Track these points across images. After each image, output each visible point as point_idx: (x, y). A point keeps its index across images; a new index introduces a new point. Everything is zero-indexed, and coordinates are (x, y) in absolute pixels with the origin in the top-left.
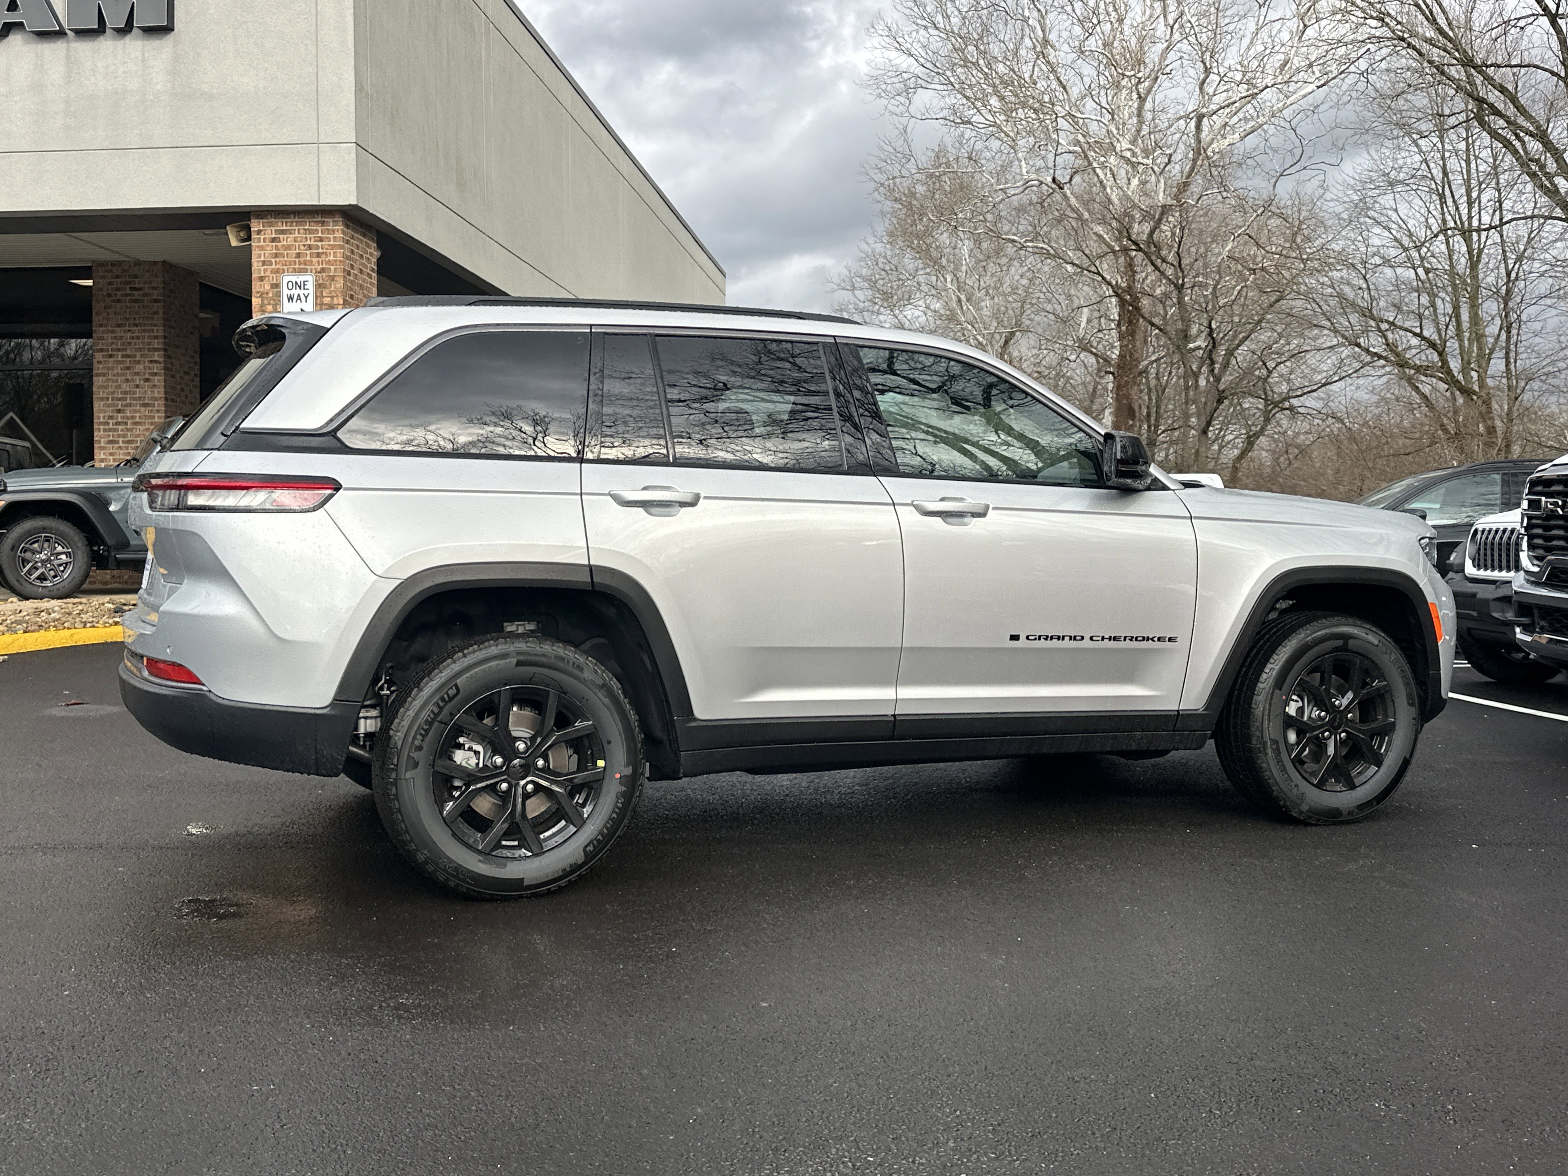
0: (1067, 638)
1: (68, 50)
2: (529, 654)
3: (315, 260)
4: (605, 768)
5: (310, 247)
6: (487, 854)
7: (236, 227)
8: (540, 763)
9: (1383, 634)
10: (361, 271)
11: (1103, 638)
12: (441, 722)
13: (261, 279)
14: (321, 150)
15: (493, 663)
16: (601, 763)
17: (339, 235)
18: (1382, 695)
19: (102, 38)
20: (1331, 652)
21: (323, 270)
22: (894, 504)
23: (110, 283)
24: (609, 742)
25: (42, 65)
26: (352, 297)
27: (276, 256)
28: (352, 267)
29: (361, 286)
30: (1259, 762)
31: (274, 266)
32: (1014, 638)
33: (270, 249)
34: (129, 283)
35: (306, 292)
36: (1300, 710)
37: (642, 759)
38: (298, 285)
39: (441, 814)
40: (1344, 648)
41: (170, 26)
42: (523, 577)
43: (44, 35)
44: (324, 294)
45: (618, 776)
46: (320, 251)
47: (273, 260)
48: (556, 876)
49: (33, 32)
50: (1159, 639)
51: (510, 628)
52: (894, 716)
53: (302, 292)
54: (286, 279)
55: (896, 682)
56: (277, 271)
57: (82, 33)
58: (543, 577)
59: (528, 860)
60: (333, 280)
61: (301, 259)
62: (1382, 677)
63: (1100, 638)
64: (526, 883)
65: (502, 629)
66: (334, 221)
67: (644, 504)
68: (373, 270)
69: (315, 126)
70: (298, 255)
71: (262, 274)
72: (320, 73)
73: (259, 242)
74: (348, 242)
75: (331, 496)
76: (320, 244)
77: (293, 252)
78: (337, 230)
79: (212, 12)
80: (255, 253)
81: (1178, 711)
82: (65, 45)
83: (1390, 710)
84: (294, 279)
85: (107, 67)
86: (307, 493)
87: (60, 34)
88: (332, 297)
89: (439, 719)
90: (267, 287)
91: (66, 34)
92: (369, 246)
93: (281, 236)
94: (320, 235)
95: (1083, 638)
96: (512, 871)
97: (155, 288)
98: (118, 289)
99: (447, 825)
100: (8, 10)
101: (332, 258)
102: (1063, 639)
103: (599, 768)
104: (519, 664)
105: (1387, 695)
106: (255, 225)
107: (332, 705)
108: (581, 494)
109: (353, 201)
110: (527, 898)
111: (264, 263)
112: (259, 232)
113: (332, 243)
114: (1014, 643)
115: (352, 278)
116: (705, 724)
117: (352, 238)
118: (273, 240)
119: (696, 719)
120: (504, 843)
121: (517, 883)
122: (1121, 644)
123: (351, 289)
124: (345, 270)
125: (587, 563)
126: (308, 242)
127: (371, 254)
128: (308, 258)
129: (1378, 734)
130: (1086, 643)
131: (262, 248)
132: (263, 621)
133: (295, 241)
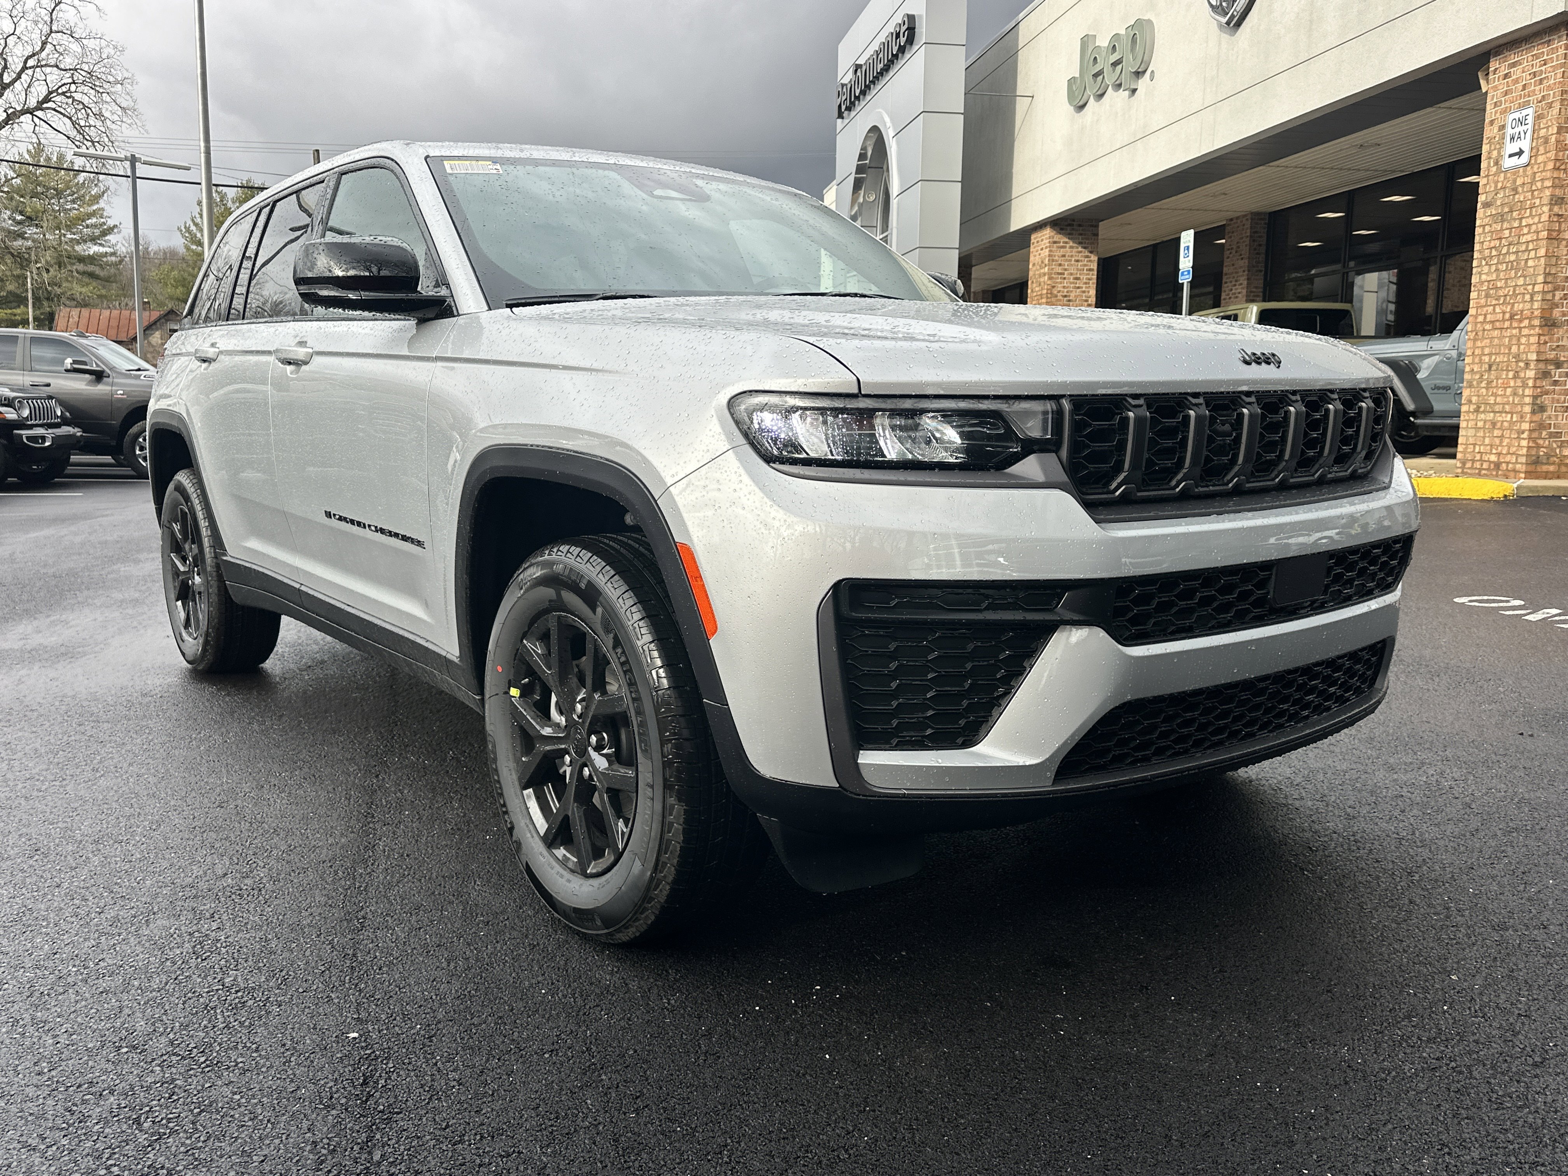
3: (1538, 88)
5: (1535, 75)
13: (1492, 123)
17: (1562, 51)
21: (1543, 98)
27: (1506, 93)
31: (1503, 106)
33: (1502, 87)
35: (1526, 128)
38: (1520, 122)
44: (1541, 126)
46: (1543, 76)
47: (1503, 99)
53: (1522, 129)
54: (1511, 117)
55: (295, 549)
56: (1505, 111)
60: (1551, 107)
61: (1526, 91)
66: (1554, 36)
70: (1524, 87)
71: (1493, 118)
73: (1495, 82)
76: (1543, 68)
77: (1520, 85)
78: (1561, 46)
80: (1490, 95)
84: (1517, 115)
88: (1547, 128)
90: (1496, 131)
93: (1512, 70)
94: (1545, 57)
101: (1552, 81)
106: (1493, 64)
111: (1496, 105)
112: (1495, 71)
113: (1554, 63)
118: (1506, 76)
124: (1563, 92)
126: (1534, 69)
128: (1532, 88)
131: (1496, 88)
133: (1523, 72)
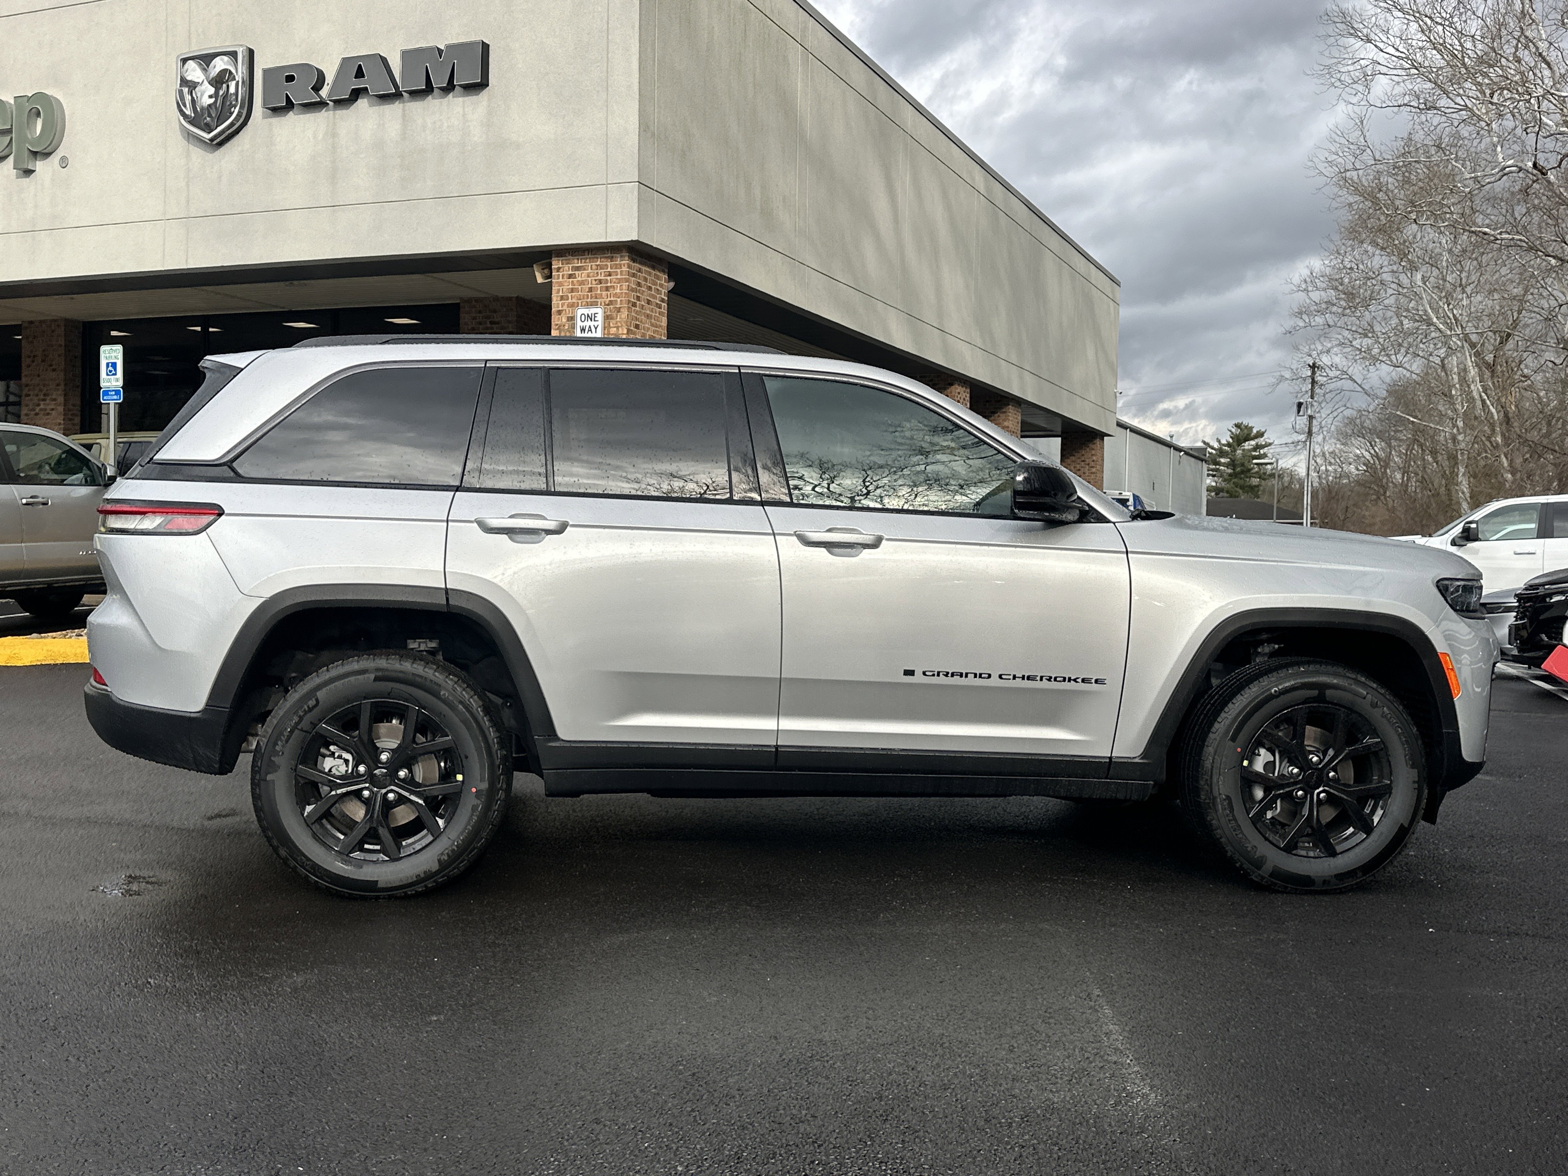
0: (971, 676)
1: (404, 110)
2: (387, 670)
3: (604, 293)
4: (463, 782)
5: (600, 282)
6: (345, 854)
7: (542, 265)
8: (402, 774)
9: (1375, 686)
10: (649, 302)
11: (1014, 677)
12: (302, 730)
13: (559, 312)
14: (609, 189)
15: (352, 679)
16: (460, 777)
17: (625, 269)
18: (1376, 754)
19: (430, 97)
20: (1303, 703)
21: (611, 303)
22: (774, 534)
23: (474, 318)
24: (467, 757)
25: (383, 125)
26: (637, 326)
27: (572, 291)
28: (638, 298)
29: (648, 316)
30: (1208, 818)
31: (570, 301)
32: (909, 673)
33: (568, 285)
34: (488, 317)
35: (596, 324)
36: (1269, 766)
37: (502, 774)
38: (590, 317)
39: (303, 815)
40: (1321, 698)
41: (486, 83)
42: (378, 598)
43: (385, 98)
44: (611, 325)
45: (474, 790)
46: (609, 284)
47: (570, 295)
48: (410, 881)
49: (376, 96)
50: (1083, 681)
51: (413, 645)
52: (777, 747)
53: (592, 324)
54: (580, 312)
55: (777, 712)
56: (572, 305)
57: (416, 94)
58: (399, 599)
59: (385, 864)
60: (619, 312)
61: (593, 293)
62: (1375, 733)
63: (1011, 677)
64: (380, 885)
65: (405, 647)
66: (621, 257)
67: (509, 532)
68: (663, 300)
69: (605, 167)
70: (591, 290)
71: (560, 308)
72: (610, 117)
73: (558, 278)
74: (634, 275)
75: (215, 520)
76: (609, 278)
77: (586, 287)
78: (624, 263)
79: (520, 66)
80: (555, 289)
81: (1110, 758)
82: (401, 105)
83: (1386, 771)
84: (586, 311)
85: (435, 123)
86: (192, 518)
87: (397, 96)
88: (618, 328)
89: (299, 727)
90: (564, 320)
91: (402, 95)
92: (658, 278)
93: (577, 273)
94: (609, 270)
95: (990, 676)
96: (367, 873)
97: (509, 322)
98: (480, 323)
99: (308, 826)
100: (356, 78)
101: (618, 291)
102: (966, 676)
103: (457, 781)
104: (377, 679)
105: (1382, 754)
106: (556, 264)
107: (204, 711)
108: (447, 521)
109: (634, 237)
110: (384, 898)
111: (562, 298)
112: (558, 269)
113: (619, 277)
114: (909, 679)
115: (638, 309)
116: (568, 745)
117: (640, 271)
118: (570, 276)
119: (558, 739)
120: (366, 846)
121: (371, 886)
122: (1037, 684)
123: (637, 319)
124: (629, 301)
125: (443, 586)
126: (599, 277)
127: (661, 285)
128: (599, 292)
129: (1373, 797)
130: (994, 681)
131: (561, 284)
132: (147, 631)
133: (588, 276)
